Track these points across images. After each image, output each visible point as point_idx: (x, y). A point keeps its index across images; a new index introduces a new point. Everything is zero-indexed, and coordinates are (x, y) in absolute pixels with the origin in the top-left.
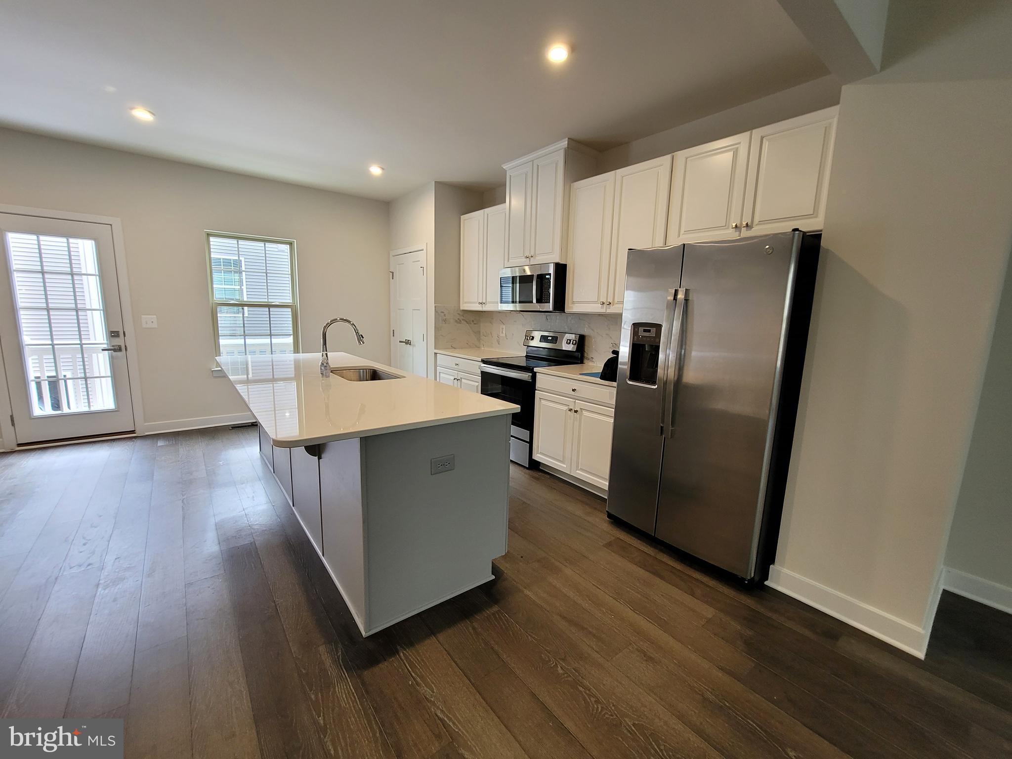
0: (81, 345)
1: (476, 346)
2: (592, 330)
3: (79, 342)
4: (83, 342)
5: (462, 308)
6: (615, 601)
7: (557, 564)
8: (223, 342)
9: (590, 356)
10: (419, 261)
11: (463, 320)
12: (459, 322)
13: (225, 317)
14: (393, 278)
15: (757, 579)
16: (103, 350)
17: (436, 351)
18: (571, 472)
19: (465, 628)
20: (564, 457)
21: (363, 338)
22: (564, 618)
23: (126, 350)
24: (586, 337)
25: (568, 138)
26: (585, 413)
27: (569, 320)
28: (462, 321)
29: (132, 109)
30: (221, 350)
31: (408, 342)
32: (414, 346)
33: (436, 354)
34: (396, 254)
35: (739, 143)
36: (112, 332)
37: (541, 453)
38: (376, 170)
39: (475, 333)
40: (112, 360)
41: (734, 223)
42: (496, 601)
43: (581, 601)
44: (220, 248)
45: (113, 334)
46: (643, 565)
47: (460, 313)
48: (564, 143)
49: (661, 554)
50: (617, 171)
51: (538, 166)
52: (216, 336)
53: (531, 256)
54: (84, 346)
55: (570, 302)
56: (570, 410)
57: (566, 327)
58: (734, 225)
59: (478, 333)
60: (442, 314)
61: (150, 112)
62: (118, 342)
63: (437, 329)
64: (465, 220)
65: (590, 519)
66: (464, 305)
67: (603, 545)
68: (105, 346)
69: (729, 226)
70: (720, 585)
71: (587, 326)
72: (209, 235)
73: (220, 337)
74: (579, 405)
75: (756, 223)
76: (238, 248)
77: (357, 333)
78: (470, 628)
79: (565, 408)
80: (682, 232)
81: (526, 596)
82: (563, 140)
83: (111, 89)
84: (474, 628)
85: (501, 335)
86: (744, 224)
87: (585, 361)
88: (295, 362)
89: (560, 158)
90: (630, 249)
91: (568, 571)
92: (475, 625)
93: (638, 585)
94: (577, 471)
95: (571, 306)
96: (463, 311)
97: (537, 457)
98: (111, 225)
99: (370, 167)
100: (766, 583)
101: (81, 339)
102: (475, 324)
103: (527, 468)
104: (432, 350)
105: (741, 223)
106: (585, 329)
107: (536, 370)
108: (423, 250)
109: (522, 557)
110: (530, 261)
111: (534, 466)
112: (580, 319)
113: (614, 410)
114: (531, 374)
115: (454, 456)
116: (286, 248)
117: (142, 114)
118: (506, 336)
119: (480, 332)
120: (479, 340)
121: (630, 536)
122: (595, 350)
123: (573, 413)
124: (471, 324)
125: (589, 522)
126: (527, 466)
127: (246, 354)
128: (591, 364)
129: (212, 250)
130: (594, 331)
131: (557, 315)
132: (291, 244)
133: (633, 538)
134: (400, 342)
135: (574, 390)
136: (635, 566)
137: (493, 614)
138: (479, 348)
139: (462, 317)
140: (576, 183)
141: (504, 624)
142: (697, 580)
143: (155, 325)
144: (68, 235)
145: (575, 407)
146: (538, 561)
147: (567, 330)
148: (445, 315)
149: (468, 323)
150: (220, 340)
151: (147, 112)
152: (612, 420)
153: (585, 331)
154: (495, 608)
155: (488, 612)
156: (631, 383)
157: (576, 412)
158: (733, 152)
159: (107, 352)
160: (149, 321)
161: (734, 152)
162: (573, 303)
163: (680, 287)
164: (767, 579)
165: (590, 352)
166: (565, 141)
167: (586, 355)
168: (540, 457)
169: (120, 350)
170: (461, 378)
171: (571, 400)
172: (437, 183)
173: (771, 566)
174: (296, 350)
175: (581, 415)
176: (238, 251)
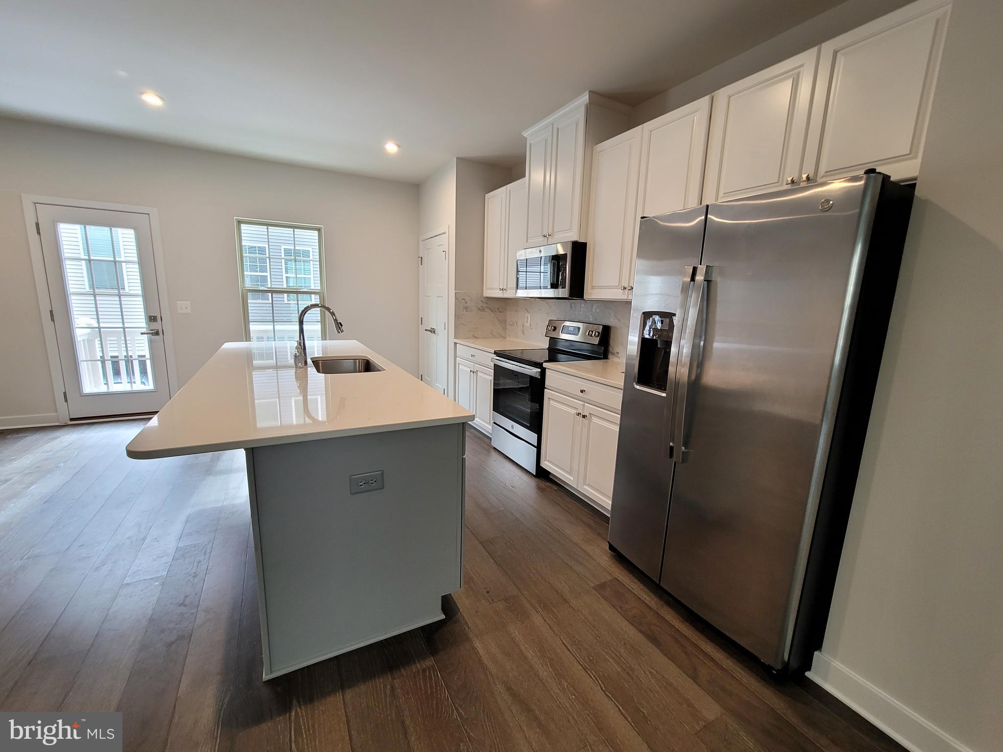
0: (124, 328)
1: (501, 336)
2: (619, 320)
3: (122, 326)
4: (126, 326)
5: (485, 295)
6: (583, 672)
7: (528, 606)
8: (253, 327)
9: (616, 350)
10: (442, 245)
11: (486, 307)
12: (482, 309)
13: (253, 303)
14: (421, 264)
15: (794, 664)
16: (142, 334)
17: (456, 341)
18: (577, 486)
19: (382, 684)
20: (571, 468)
21: (342, 325)
22: (509, 689)
23: (163, 334)
24: (612, 328)
25: (589, 91)
26: (595, 420)
27: (593, 309)
28: (486, 309)
29: (142, 93)
30: (251, 336)
31: (433, 331)
32: (438, 335)
33: (455, 343)
34: (424, 239)
35: (802, 66)
36: (150, 317)
37: (549, 461)
38: (391, 148)
39: (501, 322)
40: (151, 343)
41: (789, 177)
42: (434, 652)
43: (540, 666)
44: (251, 234)
45: (152, 319)
46: (636, 622)
47: (483, 300)
48: (585, 98)
49: (666, 608)
50: (645, 124)
51: (558, 129)
52: (246, 321)
53: (549, 235)
54: (126, 329)
55: (589, 287)
56: (579, 414)
57: (590, 317)
58: (790, 179)
59: (503, 322)
60: (464, 301)
61: (158, 96)
62: (156, 326)
63: (457, 317)
64: (489, 199)
65: (588, 548)
66: (487, 291)
67: (594, 588)
68: (144, 330)
69: (783, 181)
70: (738, 669)
71: (613, 315)
72: (239, 222)
73: (251, 323)
74: (588, 409)
75: (822, 175)
76: (268, 235)
77: (336, 320)
78: (389, 687)
79: (574, 411)
80: (721, 194)
81: (474, 648)
82: (584, 94)
83: (123, 74)
84: (393, 688)
85: (526, 324)
86: (804, 176)
87: (610, 356)
88: (322, 348)
89: (580, 116)
90: (642, 218)
91: (537, 620)
92: (397, 683)
93: (622, 651)
94: (585, 487)
95: (591, 291)
96: (488, 298)
97: (546, 464)
98: (148, 214)
99: (386, 144)
100: (807, 674)
101: (123, 324)
102: (500, 312)
103: (535, 476)
104: (453, 340)
105: (800, 176)
106: (611, 318)
107: (545, 365)
108: (445, 233)
109: (488, 592)
110: (548, 240)
111: (542, 474)
112: (605, 307)
113: (619, 416)
114: (539, 370)
115: (383, 473)
116: (316, 233)
117: (152, 99)
118: (530, 325)
119: (506, 321)
120: (505, 329)
121: (633, 578)
122: (621, 344)
123: (580, 418)
124: (496, 312)
125: (585, 552)
126: (535, 474)
127: (275, 341)
128: (616, 359)
129: (243, 238)
130: (620, 322)
131: (578, 302)
132: (319, 230)
133: (635, 580)
134: (426, 330)
135: (582, 391)
136: (626, 623)
137: (424, 670)
138: (505, 338)
139: (486, 305)
140: (599, 145)
141: (431, 686)
142: (706, 654)
143: (189, 311)
144: (111, 224)
145: (583, 411)
146: (506, 600)
147: (591, 320)
148: (466, 303)
149: (492, 311)
150: (251, 326)
151: (157, 97)
152: (617, 429)
153: (610, 322)
154: (430, 662)
155: (419, 666)
156: (638, 387)
157: (584, 417)
158: (792, 79)
159: (146, 335)
160: (184, 306)
161: (794, 78)
162: (593, 288)
163: (701, 264)
164: (809, 669)
165: (615, 345)
166: (586, 95)
167: (610, 349)
168: (547, 465)
169: (157, 333)
170: (477, 371)
171: (581, 402)
172: (460, 160)
173: (816, 653)
174: (324, 337)
175: (590, 420)
176: (268, 238)
